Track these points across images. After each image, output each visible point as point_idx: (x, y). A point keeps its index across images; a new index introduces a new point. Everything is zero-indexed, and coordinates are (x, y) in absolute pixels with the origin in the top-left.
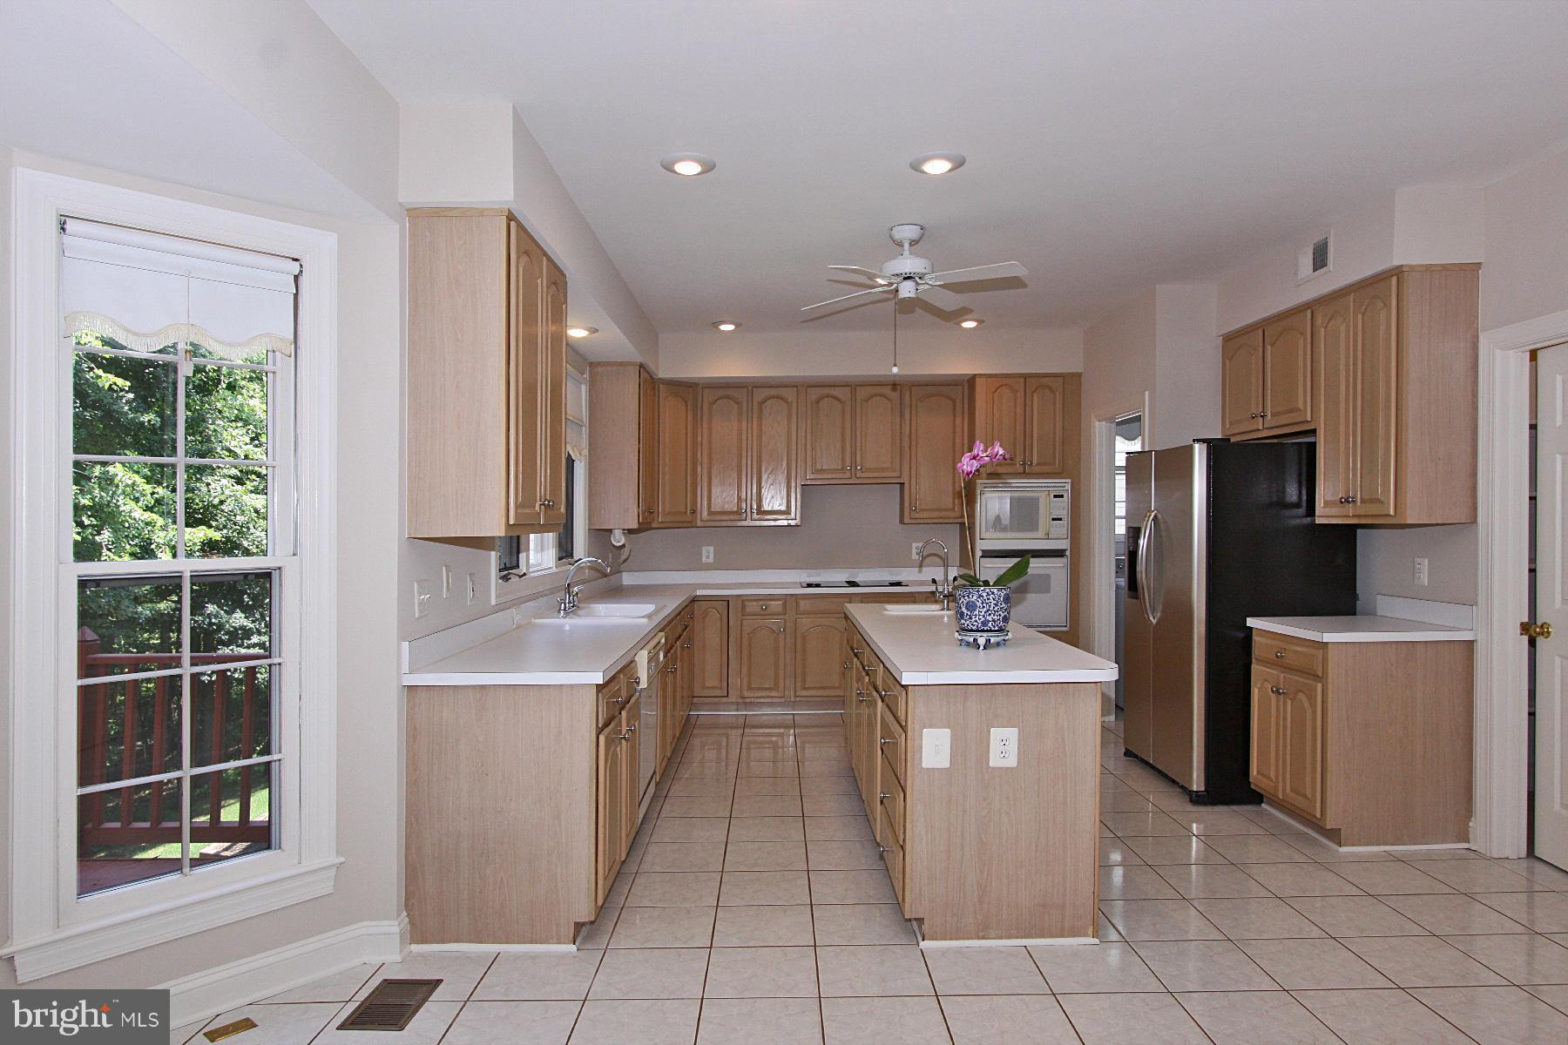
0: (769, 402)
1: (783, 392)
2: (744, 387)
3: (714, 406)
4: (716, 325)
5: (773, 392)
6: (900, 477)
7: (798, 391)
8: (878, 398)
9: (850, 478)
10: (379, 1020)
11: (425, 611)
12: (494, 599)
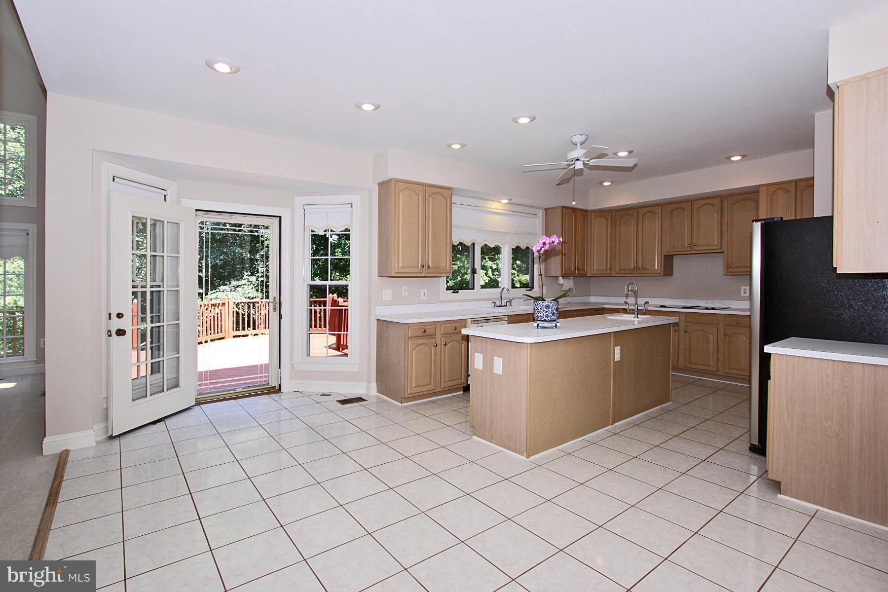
0: (646, 215)
1: (653, 209)
2: (635, 209)
3: (621, 219)
4: (601, 183)
5: (649, 209)
6: (721, 249)
7: (662, 208)
8: (706, 206)
9: (691, 250)
10: (344, 402)
11: (390, 299)
12: (442, 299)
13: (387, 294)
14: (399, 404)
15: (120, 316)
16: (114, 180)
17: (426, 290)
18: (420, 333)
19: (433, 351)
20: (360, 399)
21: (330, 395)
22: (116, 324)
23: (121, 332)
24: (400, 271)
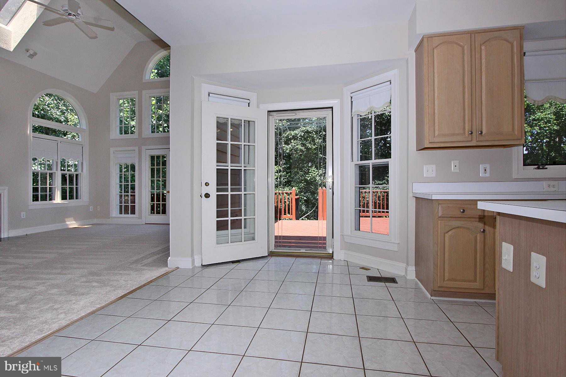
10: (371, 279)
11: (434, 175)
12: (515, 176)
13: (429, 170)
14: (429, 296)
15: (207, 184)
16: (209, 95)
17: (488, 166)
18: (458, 213)
19: (478, 238)
20: (392, 280)
21: (369, 269)
22: (205, 190)
23: (207, 196)
24: (436, 140)
